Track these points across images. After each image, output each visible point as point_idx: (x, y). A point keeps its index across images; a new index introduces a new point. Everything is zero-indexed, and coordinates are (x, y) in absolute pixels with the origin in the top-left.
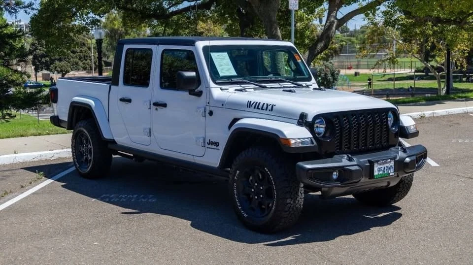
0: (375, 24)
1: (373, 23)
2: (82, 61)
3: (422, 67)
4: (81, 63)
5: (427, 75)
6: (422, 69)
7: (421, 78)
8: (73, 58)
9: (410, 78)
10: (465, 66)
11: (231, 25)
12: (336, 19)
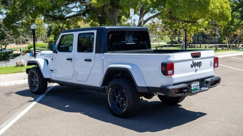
0: (154, 23)
1: (153, 22)
2: (15, 39)
3: (170, 41)
4: (15, 40)
5: (172, 45)
6: (170, 42)
7: (169, 46)
8: (11, 37)
9: (166, 46)
10: (192, 41)
11: (92, 22)
12: (143, 20)
